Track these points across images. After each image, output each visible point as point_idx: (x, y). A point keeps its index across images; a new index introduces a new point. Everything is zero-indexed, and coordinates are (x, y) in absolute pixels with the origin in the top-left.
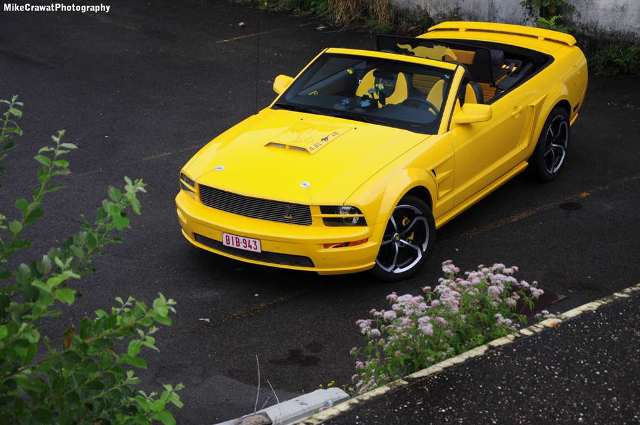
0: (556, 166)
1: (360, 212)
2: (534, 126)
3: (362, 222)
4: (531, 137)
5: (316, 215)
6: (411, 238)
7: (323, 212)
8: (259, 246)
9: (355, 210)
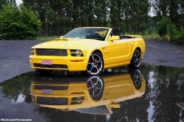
0: (139, 64)
1: (82, 52)
2: (131, 51)
3: (82, 55)
4: (131, 53)
5: (69, 52)
6: (97, 65)
7: (71, 52)
8: (52, 63)
9: (80, 51)
